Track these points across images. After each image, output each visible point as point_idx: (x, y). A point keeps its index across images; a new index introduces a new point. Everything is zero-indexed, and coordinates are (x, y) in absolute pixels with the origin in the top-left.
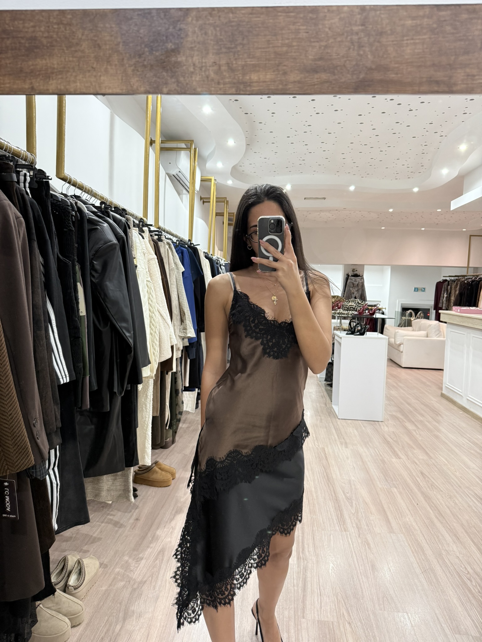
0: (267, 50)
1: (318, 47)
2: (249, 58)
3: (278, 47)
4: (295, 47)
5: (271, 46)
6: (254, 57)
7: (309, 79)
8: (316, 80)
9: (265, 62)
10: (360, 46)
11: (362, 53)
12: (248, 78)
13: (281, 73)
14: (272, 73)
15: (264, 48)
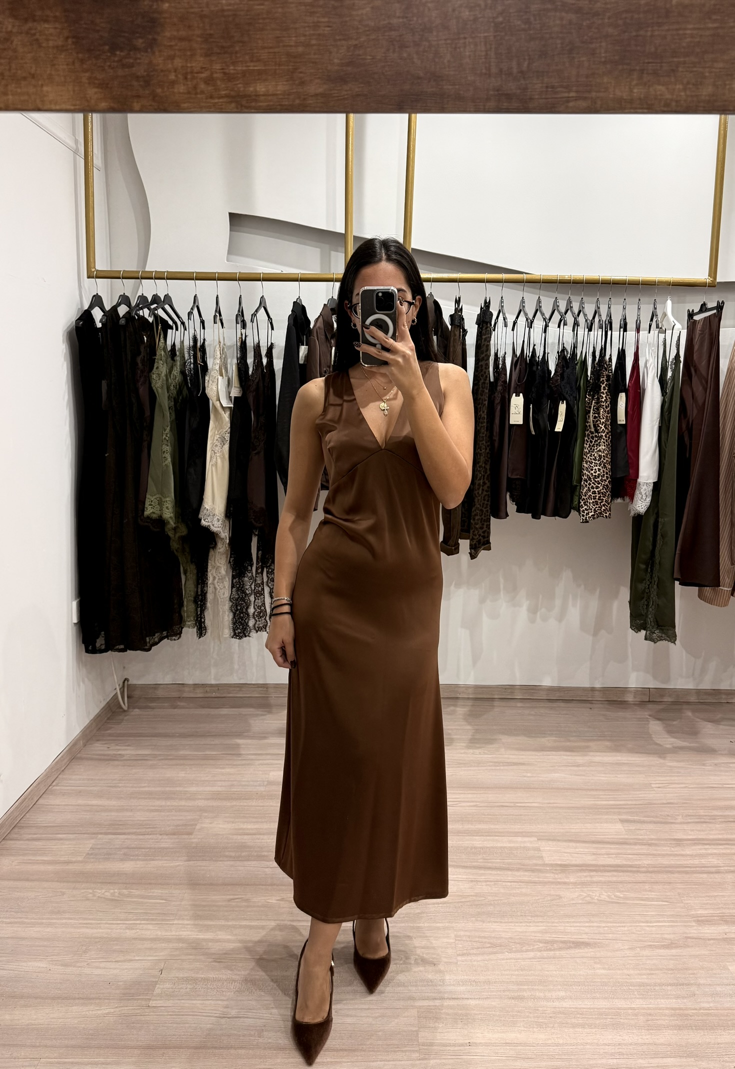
0: (276, 50)
1: (345, 47)
2: (252, 61)
3: (291, 46)
4: (315, 47)
5: (281, 44)
6: (259, 60)
7: (336, 92)
8: (346, 93)
9: (274, 67)
10: (403, 46)
11: (405, 55)
12: (251, 89)
13: (297, 82)
14: (285, 83)
15: (271, 48)
